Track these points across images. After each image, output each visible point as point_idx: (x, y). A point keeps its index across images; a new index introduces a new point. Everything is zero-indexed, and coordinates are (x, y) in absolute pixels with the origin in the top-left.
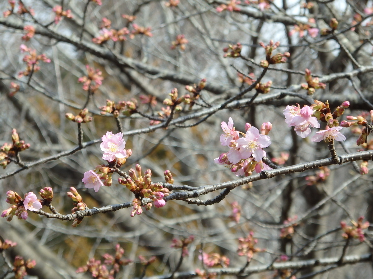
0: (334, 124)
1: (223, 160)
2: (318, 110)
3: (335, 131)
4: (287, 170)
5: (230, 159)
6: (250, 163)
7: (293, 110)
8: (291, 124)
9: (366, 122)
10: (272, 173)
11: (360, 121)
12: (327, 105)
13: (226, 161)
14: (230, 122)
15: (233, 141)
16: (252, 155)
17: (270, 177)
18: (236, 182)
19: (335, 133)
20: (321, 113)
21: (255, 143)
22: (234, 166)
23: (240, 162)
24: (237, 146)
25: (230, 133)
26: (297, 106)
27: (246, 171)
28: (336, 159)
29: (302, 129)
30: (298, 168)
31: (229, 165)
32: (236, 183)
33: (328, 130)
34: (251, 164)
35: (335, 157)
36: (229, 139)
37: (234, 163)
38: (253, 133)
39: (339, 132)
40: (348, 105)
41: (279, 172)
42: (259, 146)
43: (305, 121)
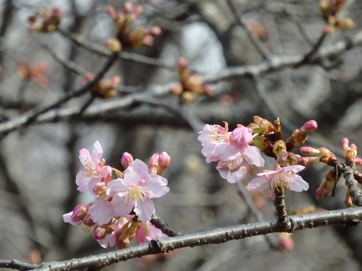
0: (288, 160)
1: (80, 217)
2: (260, 135)
3: (290, 173)
4: (196, 240)
5: (93, 216)
6: (127, 224)
7: (217, 133)
8: (213, 157)
9: (334, 158)
10: (169, 243)
11: (325, 157)
12: (276, 126)
13: (84, 220)
14: (96, 150)
15: (101, 184)
16: (135, 211)
17: (165, 251)
18: (105, 257)
19: (290, 177)
20: (265, 140)
21: (140, 189)
22: (99, 229)
23: (110, 223)
24: (108, 193)
25: (96, 169)
26: (223, 125)
27: (120, 238)
28: (285, 223)
29: (230, 168)
30: (215, 236)
31: (90, 226)
32: (105, 260)
33: (279, 170)
34: (129, 227)
35: (284, 220)
36: (93, 180)
37: (101, 223)
38: (138, 170)
39: (297, 176)
40: (314, 128)
41: (182, 242)
42: (147, 194)
43: (239, 154)
